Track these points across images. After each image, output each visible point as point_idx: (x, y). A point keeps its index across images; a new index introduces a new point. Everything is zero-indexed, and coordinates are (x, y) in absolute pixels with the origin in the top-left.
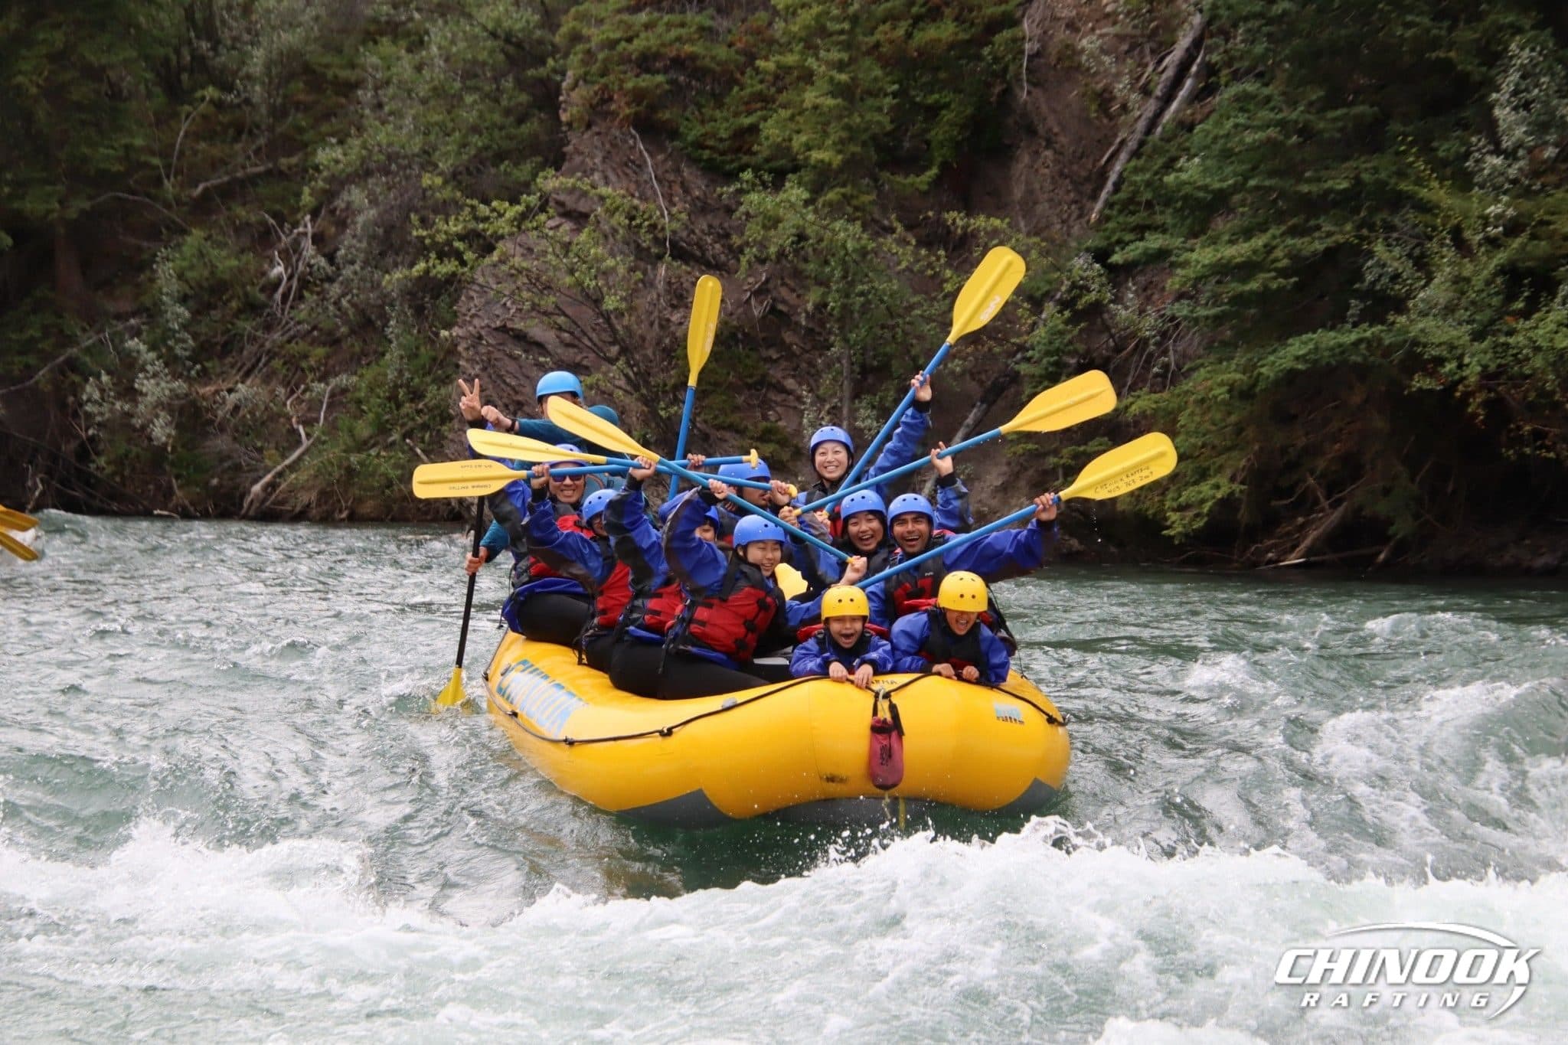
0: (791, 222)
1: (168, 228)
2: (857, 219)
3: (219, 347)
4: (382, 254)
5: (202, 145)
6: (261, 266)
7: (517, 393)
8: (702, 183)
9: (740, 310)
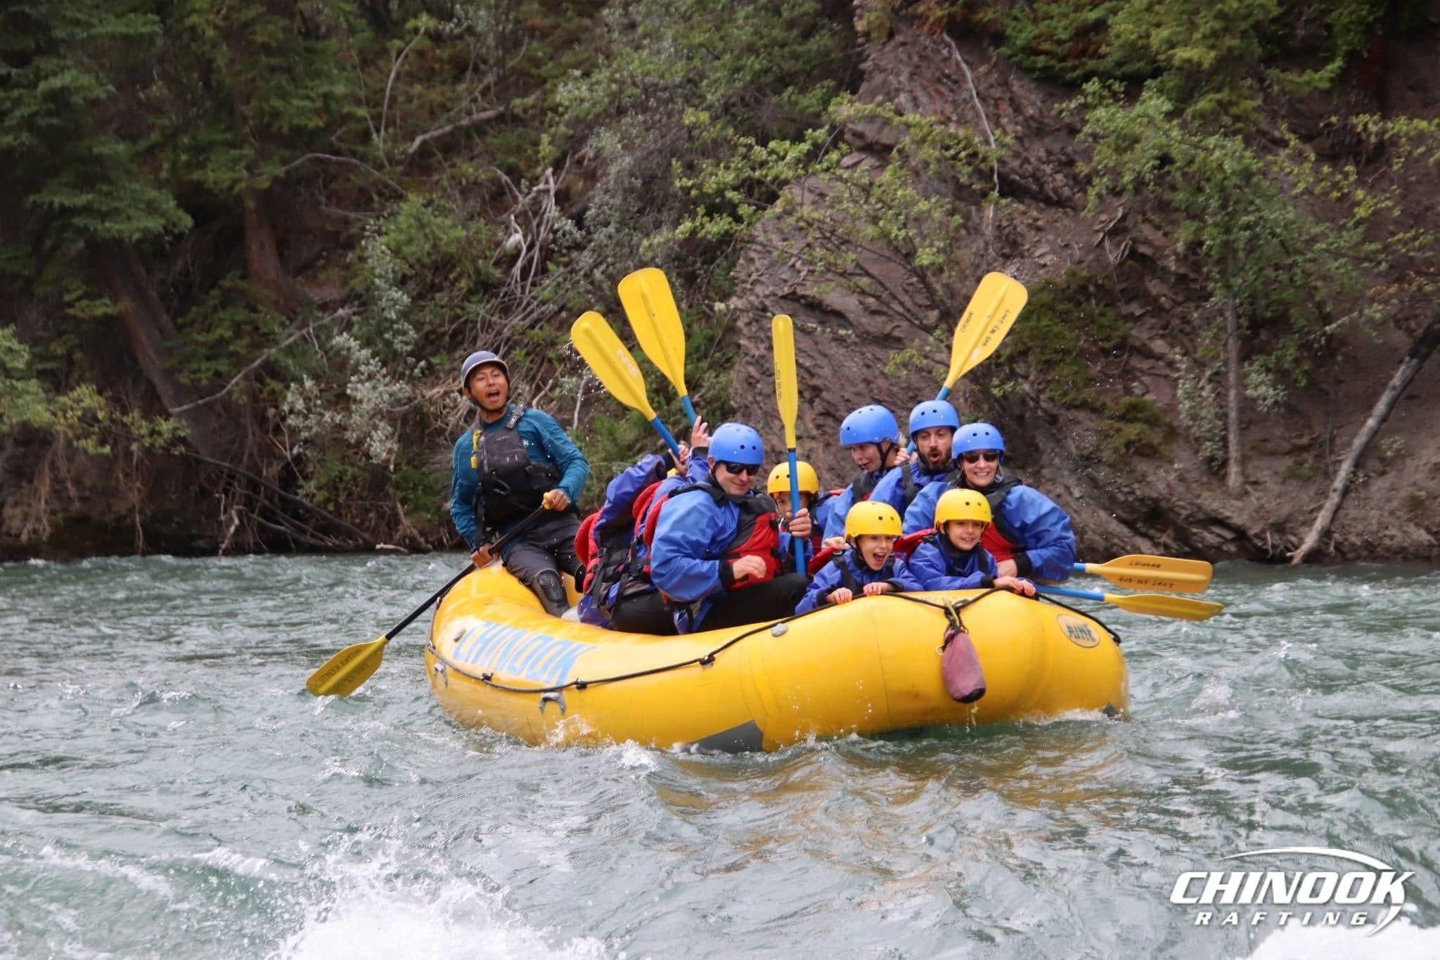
0: (1151, 142)
1: (380, 194)
2: (1235, 133)
3: (447, 338)
4: (641, 211)
5: (418, 88)
6: (495, 235)
7: (812, 375)
8: (1036, 98)
9: (1091, 257)
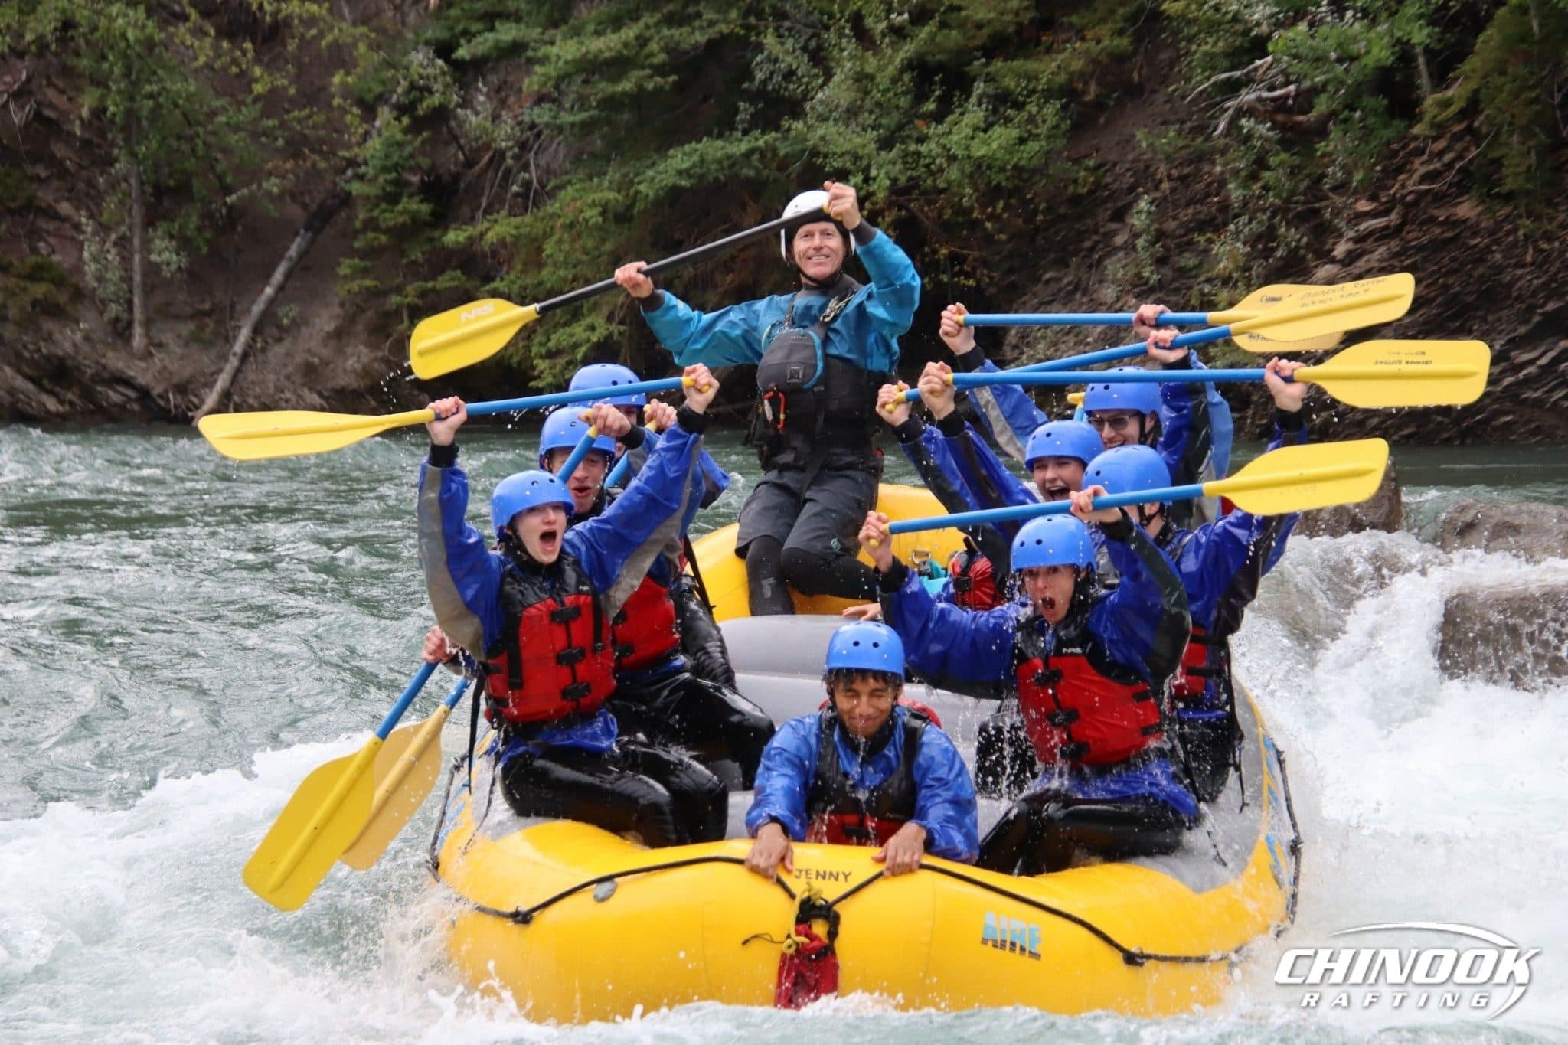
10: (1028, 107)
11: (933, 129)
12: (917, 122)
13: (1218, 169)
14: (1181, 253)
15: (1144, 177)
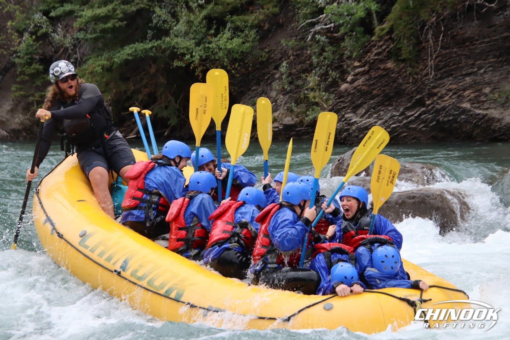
10: (245, 32)
11: (214, 39)
12: (208, 37)
13: (309, 52)
14: (297, 80)
15: (284, 55)
